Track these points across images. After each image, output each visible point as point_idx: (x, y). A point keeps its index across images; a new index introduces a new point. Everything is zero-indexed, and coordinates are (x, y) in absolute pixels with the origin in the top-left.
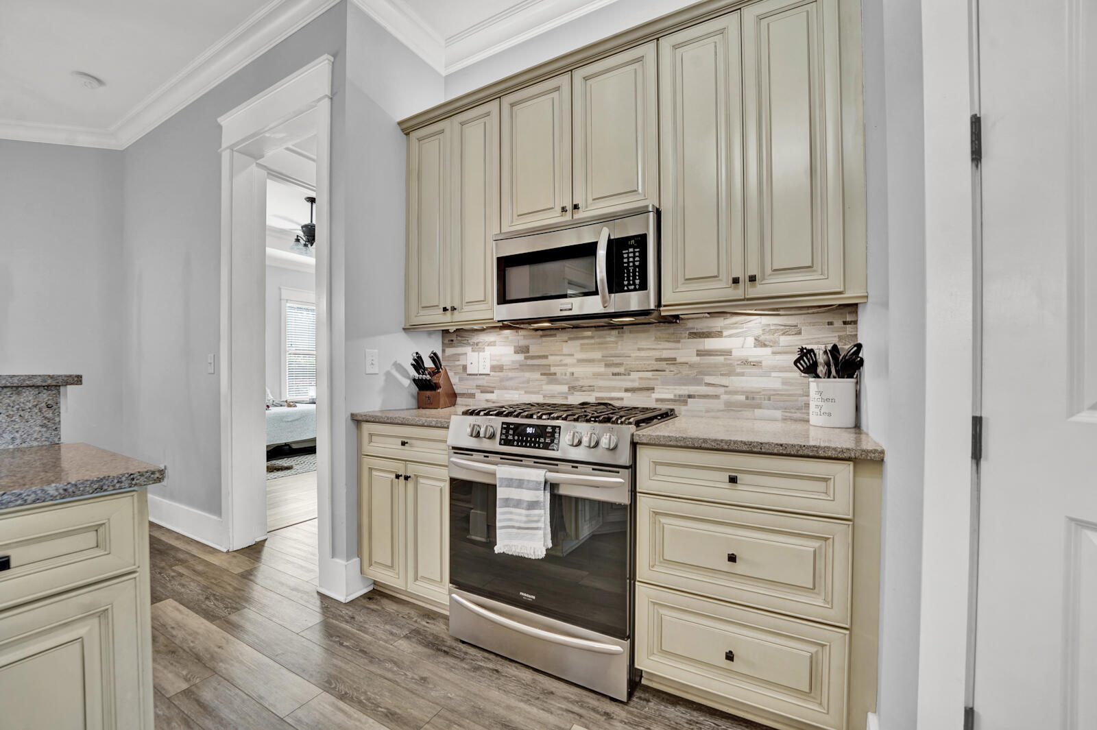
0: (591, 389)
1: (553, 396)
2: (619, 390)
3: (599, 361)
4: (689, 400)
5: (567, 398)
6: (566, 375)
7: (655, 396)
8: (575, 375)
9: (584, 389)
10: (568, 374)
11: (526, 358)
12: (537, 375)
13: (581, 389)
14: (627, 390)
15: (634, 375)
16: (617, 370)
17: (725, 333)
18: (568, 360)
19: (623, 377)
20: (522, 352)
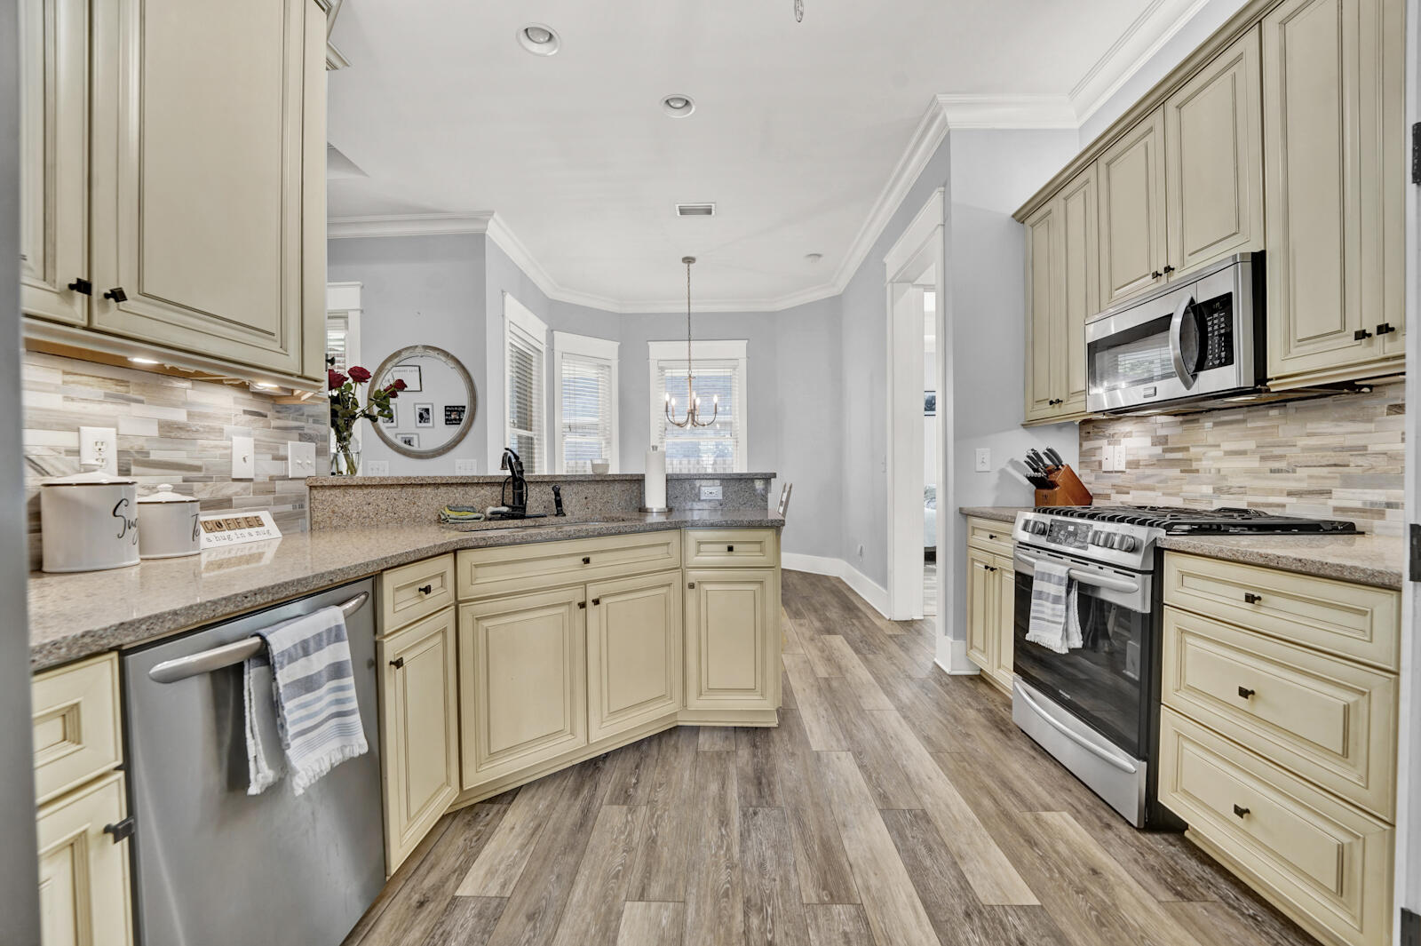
0: (1243, 490)
1: (1195, 500)
2: (1280, 492)
3: (1253, 452)
4: (1387, 510)
5: (1212, 503)
6: (1210, 472)
7: (1333, 502)
8: (1222, 473)
9: (1232, 490)
10: (1213, 471)
11: (1165, 451)
12: (1176, 472)
13: (1229, 490)
14: (1290, 494)
15: (1302, 472)
16: (1276, 465)
18: (1213, 453)
19: (1284, 475)
20: (1160, 444)
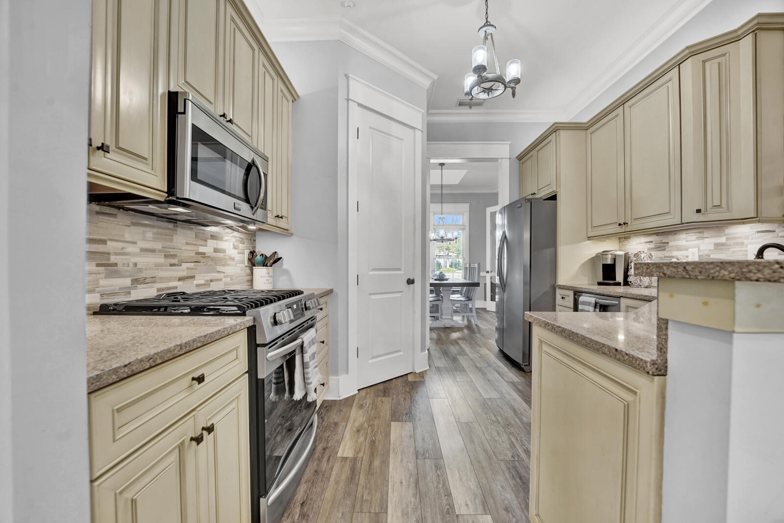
0: (153, 280)
1: (113, 294)
3: (160, 251)
4: (211, 283)
5: (129, 293)
6: (128, 266)
7: (196, 282)
8: (138, 266)
9: (147, 281)
10: (131, 265)
13: (144, 281)
14: (180, 279)
18: (131, 249)
19: (176, 267)
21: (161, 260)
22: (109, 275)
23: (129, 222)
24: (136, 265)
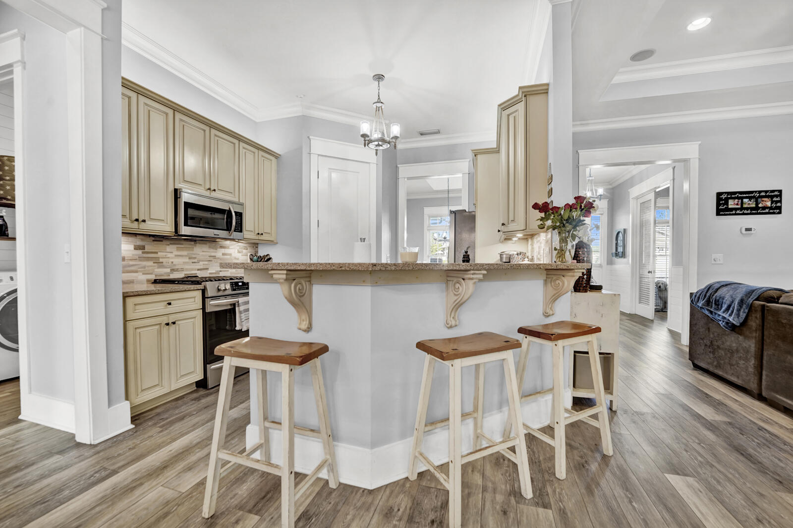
0: (182, 270)
2: (195, 270)
3: (186, 256)
5: (169, 275)
6: (169, 263)
7: (209, 271)
9: (179, 270)
10: (170, 263)
11: (143, 253)
12: (151, 263)
13: (177, 270)
14: (198, 270)
15: (201, 263)
16: (194, 261)
17: (230, 247)
18: (169, 255)
19: (196, 264)
20: (140, 249)
21: (187, 260)
22: (159, 267)
23: (168, 243)
24: (172, 262)
